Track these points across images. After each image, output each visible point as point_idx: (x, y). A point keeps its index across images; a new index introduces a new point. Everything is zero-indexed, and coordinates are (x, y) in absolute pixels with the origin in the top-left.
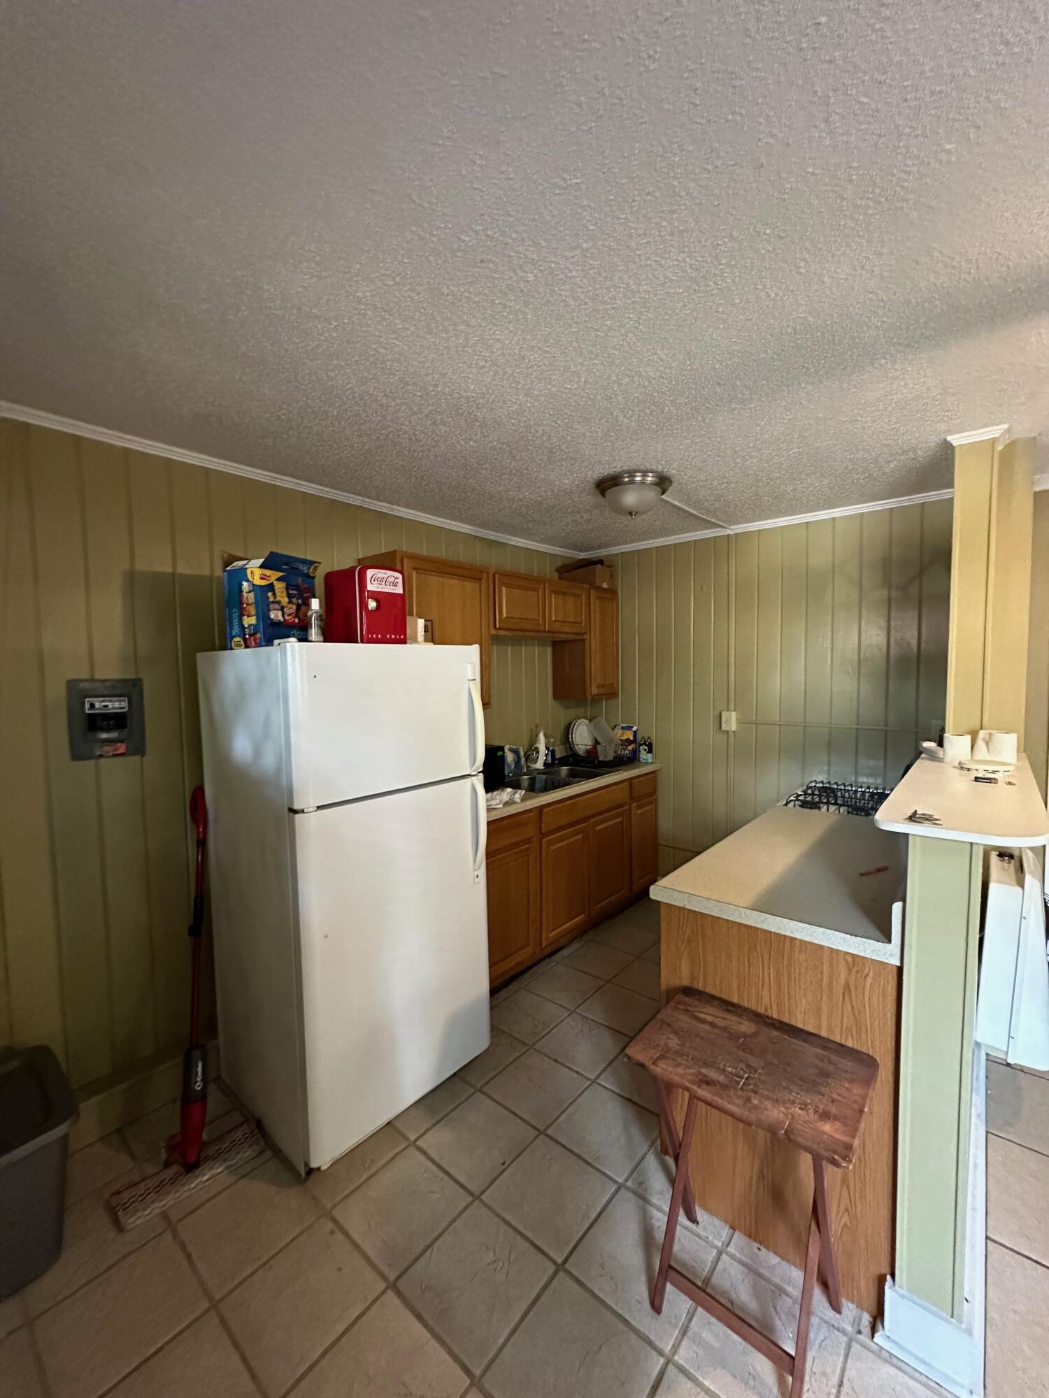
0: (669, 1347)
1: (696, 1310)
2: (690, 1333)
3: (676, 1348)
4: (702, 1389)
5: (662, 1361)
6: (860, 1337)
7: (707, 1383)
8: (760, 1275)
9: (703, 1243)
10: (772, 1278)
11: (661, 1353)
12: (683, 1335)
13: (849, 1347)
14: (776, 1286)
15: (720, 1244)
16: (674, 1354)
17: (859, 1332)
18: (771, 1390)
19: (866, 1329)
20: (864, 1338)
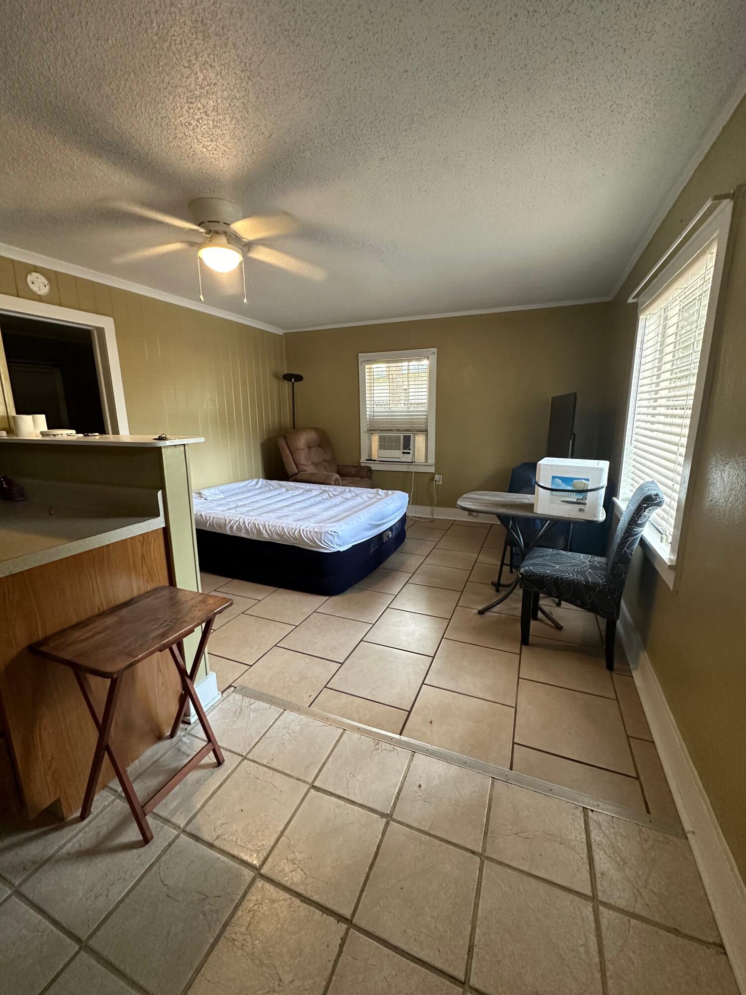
0: (175, 831)
1: (154, 813)
2: (169, 817)
3: (176, 827)
4: (202, 809)
5: (182, 835)
6: (188, 729)
7: (199, 806)
8: (145, 771)
9: (108, 809)
10: (147, 766)
11: (177, 837)
12: (169, 821)
13: (192, 735)
14: (153, 764)
15: (113, 797)
16: (179, 827)
17: (186, 729)
18: (206, 773)
19: (186, 726)
20: (189, 727)
